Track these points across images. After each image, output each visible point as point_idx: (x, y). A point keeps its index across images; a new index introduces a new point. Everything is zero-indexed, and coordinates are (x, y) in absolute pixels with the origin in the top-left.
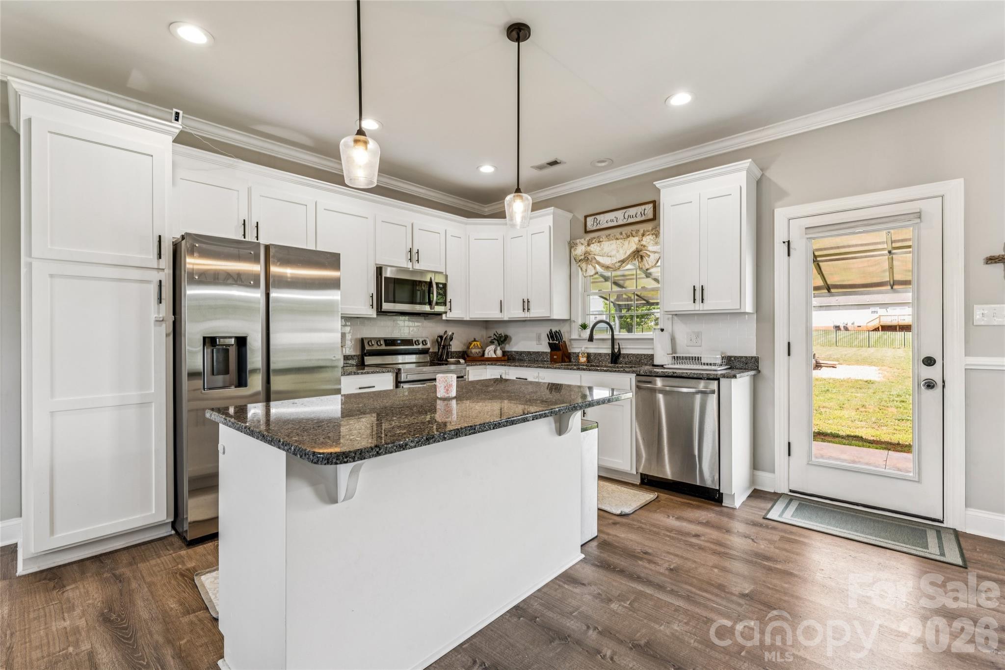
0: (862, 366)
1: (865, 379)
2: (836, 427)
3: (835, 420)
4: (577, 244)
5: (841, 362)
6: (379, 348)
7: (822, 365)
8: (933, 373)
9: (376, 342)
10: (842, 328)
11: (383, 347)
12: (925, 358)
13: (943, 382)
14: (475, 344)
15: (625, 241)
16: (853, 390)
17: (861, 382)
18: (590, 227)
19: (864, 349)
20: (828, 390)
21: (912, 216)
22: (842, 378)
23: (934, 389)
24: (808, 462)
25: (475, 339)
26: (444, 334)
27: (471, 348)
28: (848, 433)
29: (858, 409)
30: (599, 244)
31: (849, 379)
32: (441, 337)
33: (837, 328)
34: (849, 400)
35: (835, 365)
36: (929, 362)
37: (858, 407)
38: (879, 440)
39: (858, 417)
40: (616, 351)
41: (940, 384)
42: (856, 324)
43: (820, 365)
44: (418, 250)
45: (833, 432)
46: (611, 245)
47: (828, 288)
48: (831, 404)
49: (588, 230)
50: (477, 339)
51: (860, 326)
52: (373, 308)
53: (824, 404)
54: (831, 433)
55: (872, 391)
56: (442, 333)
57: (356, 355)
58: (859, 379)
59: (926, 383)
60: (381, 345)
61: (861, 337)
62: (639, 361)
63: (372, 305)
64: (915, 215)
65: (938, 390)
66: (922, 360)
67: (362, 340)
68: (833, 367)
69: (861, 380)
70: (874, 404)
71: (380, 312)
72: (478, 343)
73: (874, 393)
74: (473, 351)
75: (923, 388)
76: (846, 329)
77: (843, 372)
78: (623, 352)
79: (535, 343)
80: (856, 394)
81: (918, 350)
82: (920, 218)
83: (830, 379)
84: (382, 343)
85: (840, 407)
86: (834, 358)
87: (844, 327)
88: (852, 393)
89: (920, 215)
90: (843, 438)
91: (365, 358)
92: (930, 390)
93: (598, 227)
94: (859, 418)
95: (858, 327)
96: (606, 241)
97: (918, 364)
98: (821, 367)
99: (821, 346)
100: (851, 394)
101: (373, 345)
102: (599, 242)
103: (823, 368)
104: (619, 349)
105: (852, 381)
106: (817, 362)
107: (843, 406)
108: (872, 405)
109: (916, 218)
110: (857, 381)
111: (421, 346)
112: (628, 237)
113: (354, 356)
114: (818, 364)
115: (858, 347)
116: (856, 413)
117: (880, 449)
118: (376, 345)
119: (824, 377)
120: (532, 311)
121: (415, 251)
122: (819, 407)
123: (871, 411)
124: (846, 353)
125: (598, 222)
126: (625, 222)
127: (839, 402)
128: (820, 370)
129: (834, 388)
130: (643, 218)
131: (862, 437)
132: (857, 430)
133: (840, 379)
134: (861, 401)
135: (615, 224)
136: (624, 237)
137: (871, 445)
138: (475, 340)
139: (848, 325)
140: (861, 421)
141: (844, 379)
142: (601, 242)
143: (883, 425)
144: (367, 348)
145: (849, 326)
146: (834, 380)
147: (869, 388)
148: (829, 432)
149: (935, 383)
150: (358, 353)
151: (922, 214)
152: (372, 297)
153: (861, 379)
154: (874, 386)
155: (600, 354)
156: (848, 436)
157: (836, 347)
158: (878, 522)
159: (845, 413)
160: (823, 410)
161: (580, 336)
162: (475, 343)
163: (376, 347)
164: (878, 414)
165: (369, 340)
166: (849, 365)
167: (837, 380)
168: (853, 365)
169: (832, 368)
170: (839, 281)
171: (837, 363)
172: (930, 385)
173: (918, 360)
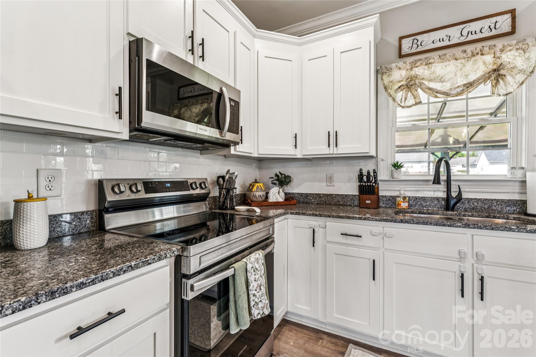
4: (391, 69)
6: (133, 196)
9: (127, 187)
11: (143, 195)
14: (258, 186)
15: (468, 61)
18: (406, 49)
25: (256, 180)
26: (227, 173)
27: (253, 190)
30: (426, 67)
32: (223, 177)
40: (454, 195)
44: (203, 39)
46: (446, 66)
49: (402, 54)
50: (258, 181)
52: (120, 118)
56: (223, 173)
57: (87, 212)
60: (138, 191)
62: (489, 208)
63: (120, 113)
67: (100, 184)
71: (136, 130)
72: (261, 185)
74: (258, 194)
78: (464, 196)
79: (324, 184)
84: (139, 188)
91: (107, 216)
93: (420, 49)
96: (438, 62)
101: (121, 192)
102: (426, 64)
104: (460, 192)
111: (198, 191)
112: (473, 55)
113: (82, 213)
118: (128, 192)
120: (341, 146)
121: (198, 40)
125: (419, 43)
126: (463, 39)
130: (494, 32)
135: (446, 43)
136: (469, 56)
138: (256, 182)
142: (430, 63)
144: (111, 197)
150: (92, 206)
152: (119, 95)
155: (424, 199)
161: (392, 176)
162: (258, 184)
163: (127, 196)
165: (115, 183)
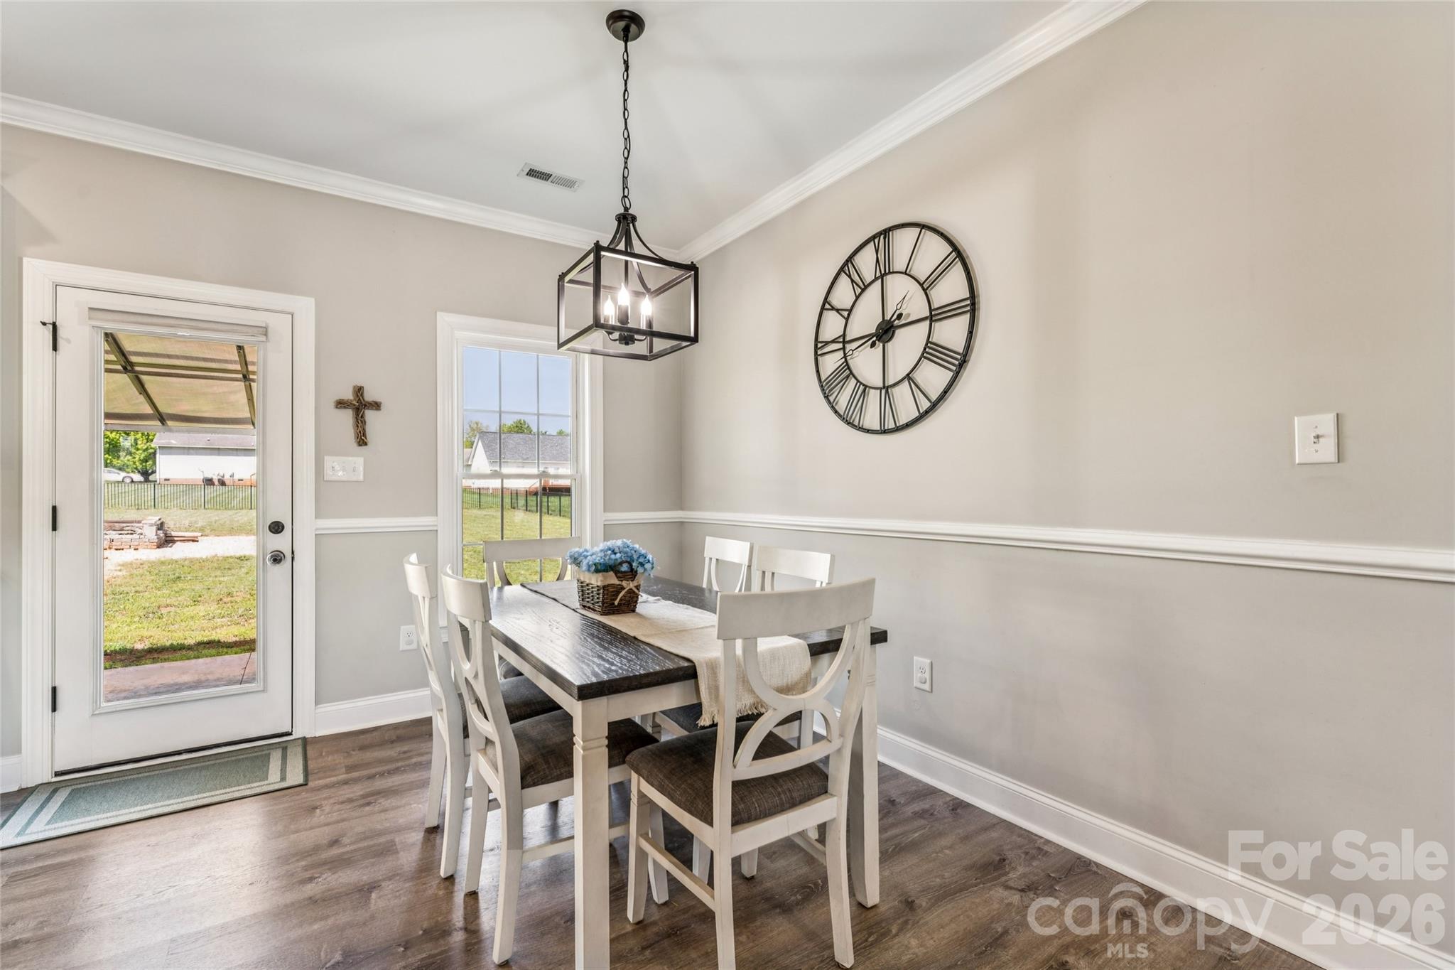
0: (237, 537)
1: (238, 555)
2: (181, 634)
3: (183, 624)
5: (207, 532)
7: (176, 539)
8: (280, 542)
10: (216, 483)
12: (272, 523)
13: (293, 553)
16: (218, 573)
17: (231, 560)
19: (244, 511)
20: (179, 578)
21: (255, 330)
22: (204, 557)
23: (281, 563)
24: (93, 711)
28: (199, 639)
29: (221, 600)
31: (214, 557)
33: (209, 482)
34: (209, 589)
35: (197, 537)
36: (277, 528)
37: (221, 596)
38: (242, 639)
39: (219, 611)
41: (289, 555)
42: (236, 477)
43: (172, 538)
45: (175, 643)
47: (162, 418)
48: (179, 599)
51: (242, 480)
53: (168, 601)
54: (172, 644)
55: (244, 570)
58: (229, 555)
59: (272, 556)
61: (241, 495)
64: (261, 329)
65: (286, 564)
66: (268, 525)
68: (193, 541)
69: (231, 557)
70: (244, 589)
73: (247, 573)
75: (268, 563)
76: (222, 483)
77: (209, 547)
80: (222, 579)
81: (263, 513)
82: (266, 335)
83: (186, 560)
85: (195, 601)
86: (197, 528)
87: (219, 480)
88: (216, 576)
89: (266, 331)
90: (189, 649)
92: (277, 565)
94: (221, 614)
95: (239, 480)
97: (263, 531)
98: (174, 542)
99: (181, 509)
100: (214, 579)
103: (178, 543)
105: (218, 560)
106: (166, 536)
107: (199, 599)
108: (241, 591)
109: (261, 334)
110: (225, 558)
114: (168, 539)
115: (237, 509)
116: (217, 606)
117: (241, 653)
119: (175, 557)
122: (159, 608)
123: (238, 599)
124: (217, 518)
127: (193, 593)
128: (171, 547)
129: (189, 573)
131: (219, 641)
132: (214, 632)
133: (201, 558)
134: (226, 588)
137: (230, 650)
139: (225, 478)
140: (223, 617)
141: (207, 558)
143: (251, 616)
145: (227, 478)
146: (191, 560)
147: (241, 567)
148: (168, 644)
149: (282, 555)
151: (269, 330)
153: (232, 554)
154: (249, 564)
156: (200, 644)
157: (204, 511)
158: (207, 767)
159: (201, 610)
160: (164, 611)
164: (249, 602)
166: (218, 536)
167: (197, 560)
168: (225, 535)
169: (191, 543)
170: (193, 411)
171: (200, 534)
172: (277, 558)
173: (263, 526)
